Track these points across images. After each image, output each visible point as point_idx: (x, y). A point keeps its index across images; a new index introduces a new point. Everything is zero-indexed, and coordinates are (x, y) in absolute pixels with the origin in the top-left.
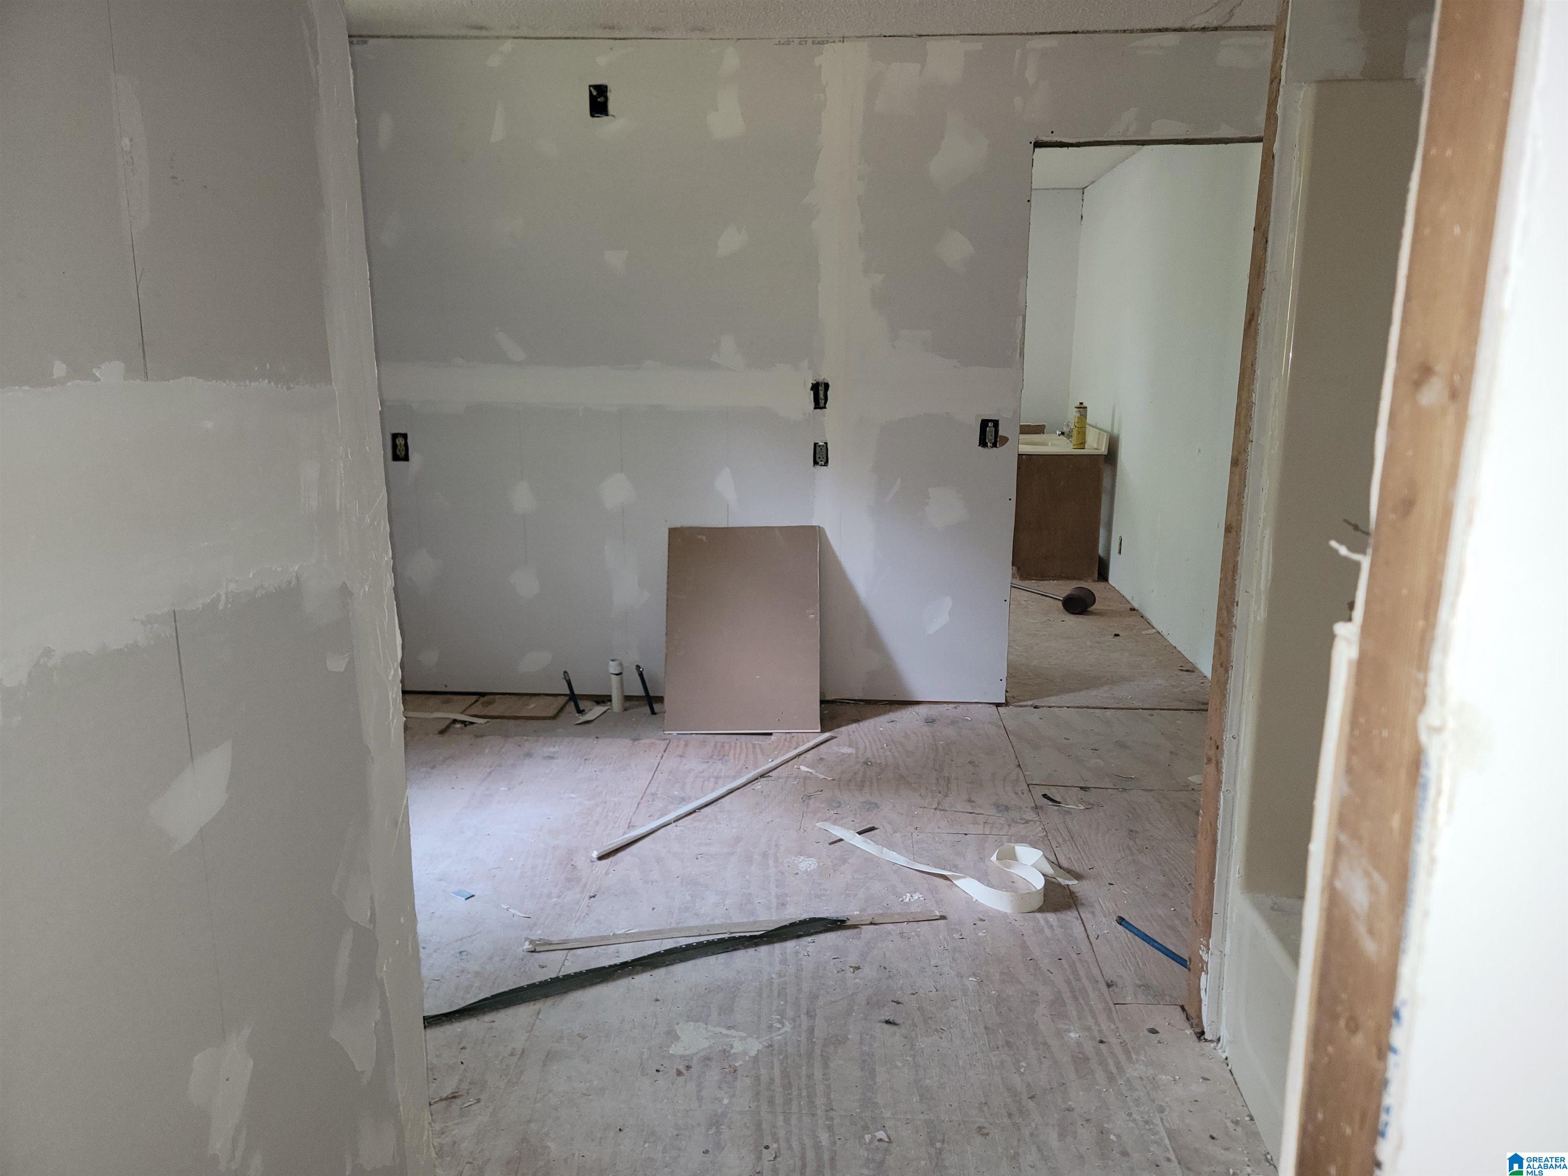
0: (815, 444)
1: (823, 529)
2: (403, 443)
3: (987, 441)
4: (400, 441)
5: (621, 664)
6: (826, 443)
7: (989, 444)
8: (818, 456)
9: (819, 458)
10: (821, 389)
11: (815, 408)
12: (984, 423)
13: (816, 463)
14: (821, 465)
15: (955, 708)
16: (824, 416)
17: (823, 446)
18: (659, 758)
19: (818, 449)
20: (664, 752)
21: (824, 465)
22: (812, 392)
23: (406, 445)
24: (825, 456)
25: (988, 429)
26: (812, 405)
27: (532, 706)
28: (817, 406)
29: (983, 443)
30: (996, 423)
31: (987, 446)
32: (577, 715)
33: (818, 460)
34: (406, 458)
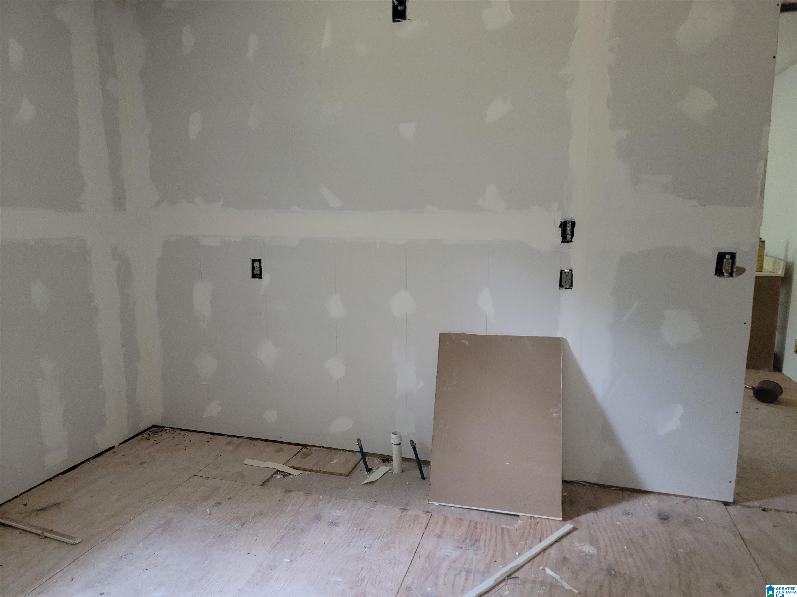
0: (562, 271)
1: (566, 340)
2: (258, 266)
3: (724, 271)
4: (256, 264)
5: (400, 437)
6: (571, 270)
7: (725, 274)
8: (563, 281)
9: (565, 282)
10: (569, 226)
11: (563, 242)
12: (721, 256)
13: (561, 286)
14: (566, 288)
15: (685, 502)
16: (570, 248)
17: (568, 272)
18: (420, 536)
19: (564, 275)
20: (425, 529)
21: (569, 289)
22: (560, 229)
23: (260, 267)
24: (570, 281)
25: (725, 261)
26: (560, 239)
27: (336, 461)
28: (565, 239)
29: (719, 272)
30: (733, 256)
31: (724, 276)
32: (366, 473)
33: (563, 284)
34: (260, 276)
